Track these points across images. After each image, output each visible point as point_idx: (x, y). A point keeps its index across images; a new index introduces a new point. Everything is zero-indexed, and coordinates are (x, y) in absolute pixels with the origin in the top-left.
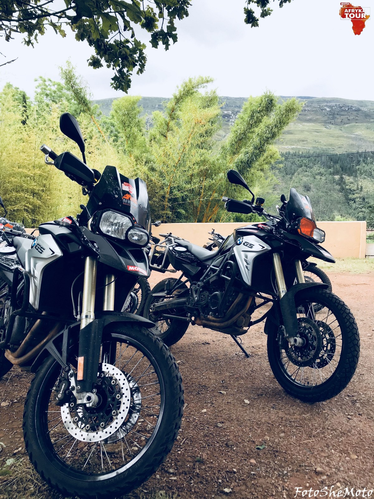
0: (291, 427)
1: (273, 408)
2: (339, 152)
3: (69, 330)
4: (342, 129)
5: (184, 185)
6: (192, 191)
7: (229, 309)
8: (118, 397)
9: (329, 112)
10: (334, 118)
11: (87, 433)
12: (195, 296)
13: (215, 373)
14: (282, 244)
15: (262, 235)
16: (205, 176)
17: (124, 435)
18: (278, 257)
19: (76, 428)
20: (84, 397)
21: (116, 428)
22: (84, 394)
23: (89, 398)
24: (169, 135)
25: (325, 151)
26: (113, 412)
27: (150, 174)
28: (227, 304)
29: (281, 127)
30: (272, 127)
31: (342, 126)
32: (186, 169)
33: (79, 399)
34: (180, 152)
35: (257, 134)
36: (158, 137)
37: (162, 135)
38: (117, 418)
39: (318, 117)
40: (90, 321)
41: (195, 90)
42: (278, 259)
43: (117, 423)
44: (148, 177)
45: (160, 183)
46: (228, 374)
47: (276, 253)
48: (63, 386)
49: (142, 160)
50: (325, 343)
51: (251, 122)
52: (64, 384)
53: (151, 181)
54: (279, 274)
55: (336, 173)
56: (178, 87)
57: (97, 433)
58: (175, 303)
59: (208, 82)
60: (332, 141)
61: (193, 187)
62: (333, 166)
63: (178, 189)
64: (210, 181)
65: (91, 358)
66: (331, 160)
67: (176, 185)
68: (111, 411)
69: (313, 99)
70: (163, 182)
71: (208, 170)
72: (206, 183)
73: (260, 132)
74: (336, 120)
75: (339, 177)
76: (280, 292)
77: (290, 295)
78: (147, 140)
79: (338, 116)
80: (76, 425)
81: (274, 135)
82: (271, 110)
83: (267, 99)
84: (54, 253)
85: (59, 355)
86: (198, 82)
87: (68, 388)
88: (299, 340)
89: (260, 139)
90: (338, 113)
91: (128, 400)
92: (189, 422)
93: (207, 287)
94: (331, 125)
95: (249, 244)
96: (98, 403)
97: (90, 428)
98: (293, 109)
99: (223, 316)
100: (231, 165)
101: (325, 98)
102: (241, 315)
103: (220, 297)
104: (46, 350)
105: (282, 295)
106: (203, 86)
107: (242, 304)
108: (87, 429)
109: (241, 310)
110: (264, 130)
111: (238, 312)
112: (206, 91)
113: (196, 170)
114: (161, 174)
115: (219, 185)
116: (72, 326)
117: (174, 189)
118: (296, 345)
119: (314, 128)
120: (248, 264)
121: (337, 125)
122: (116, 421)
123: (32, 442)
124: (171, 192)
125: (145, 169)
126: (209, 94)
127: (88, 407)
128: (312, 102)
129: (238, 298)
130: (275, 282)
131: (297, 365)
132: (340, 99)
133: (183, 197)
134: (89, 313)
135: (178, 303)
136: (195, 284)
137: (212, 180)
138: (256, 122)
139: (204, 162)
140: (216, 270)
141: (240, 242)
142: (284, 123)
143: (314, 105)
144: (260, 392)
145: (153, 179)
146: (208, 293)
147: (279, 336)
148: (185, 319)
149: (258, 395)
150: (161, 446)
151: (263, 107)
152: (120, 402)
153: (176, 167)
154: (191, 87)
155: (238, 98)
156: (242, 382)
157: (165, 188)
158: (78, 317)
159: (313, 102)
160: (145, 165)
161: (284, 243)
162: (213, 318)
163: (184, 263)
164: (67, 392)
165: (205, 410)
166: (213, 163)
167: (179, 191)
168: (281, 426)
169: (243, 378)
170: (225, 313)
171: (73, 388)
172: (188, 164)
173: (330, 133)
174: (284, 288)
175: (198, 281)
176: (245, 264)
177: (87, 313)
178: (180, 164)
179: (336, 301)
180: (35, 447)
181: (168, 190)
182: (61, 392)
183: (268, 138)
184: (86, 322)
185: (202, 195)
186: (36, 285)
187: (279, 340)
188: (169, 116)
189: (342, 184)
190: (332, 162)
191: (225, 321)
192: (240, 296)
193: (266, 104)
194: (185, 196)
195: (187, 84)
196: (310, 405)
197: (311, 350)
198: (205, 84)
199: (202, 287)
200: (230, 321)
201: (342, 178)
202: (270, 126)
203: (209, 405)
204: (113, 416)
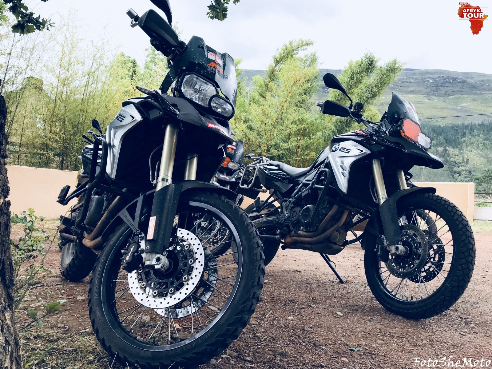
0: (391, 337)
1: (370, 321)
2: (442, 124)
3: (144, 196)
4: (446, 100)
5: (281, 144)
6: (289, 150)
7: (323, 222)
8: (191, 261)
9: (432, 84)
10: (437, 90)
11: (155, 299)
12: (285, 212)
13: (305, 292)
14: (383, 148)
15: (360, 139)
16: (303, 135)
17: (197, 309)
18: (378, 163)
19: (143, 294)
20: (152, 258)
21: (186, 294)
22: (154, 255)
23: (158, 260)
24: (268, 95)
25: (428, 123)
26: (183, 278)
27: (248, 132)
28: (320, 217)
29: (382, 87)
30: (372, 87)
31: (446, 98)
32: (284, 128)
33: (147, 260)
34: (278, 110)
35: (356, 94)
36: (257, 98)
37: (261, 96)
38: (188, 284)
39: (420, 89)
40: (166, 184)
41: (295, 52)
42: (378, 165)
43: (187, 289)
44: (246, 135)
45: (257, 141)
46: (319, 294)
47: (375, 159)
48: (132, 249)
49: (241, 119)
50: (432, 252)
51: (350, 83)
52: (133, 247)
53: (249, 139)
54: (379, 180)
55: (439, 145)
56: (278, 50)
57: (165, 299)
58: (264, 221)
59: (308, 44)
60: (435, 113)
61: (290, 146)
62: (437, 138)
63: (275, 148)
64: (307, 141)
65: (164, 220)
66: (434, 132)
67: (273, 144)
68: (182, 276)
69: (415, 71)
70: (260, 140)
71: (306, 130)
72: (303, 142)
73: (359, 92)
74: (440, 92)
75: (443, 149)
76: (379, 199)
77: (391, 201)
78: (247, 102)
79: (441, 88)
80: (143, 290)
81: (374, 96)
82: (371, 71)
83: (367, 60)
84: (133, 118)
85: (131, 220)
86: (298, 45)
87: (137, 251)
88: (401, 247)
89: (360, 99)
90: (442, 85)
91: (202, 265)
92: (272, 325)
93: (299, 202)
94: (434, 97)
95: (346, 149)
96: (168, 269)
97: (158, 293)
98: (394, 69)
99: (315, 229)
100: (329, 125)
101: (428, 70)
102: (334, 230)
103: (312, 210)
104: (119, 217)
105: (382, 201)
106: (303, 49)
107: (336, 218)
108: (155, 295)
109: (335, 224)
110: (364, 90)
111: (332, 226)
112: (306, 54)
113: (294, 128)
114: (259, 134)
115: (317, 144)
116: (147, 193)
117: (270, 148)
118: (398, 253)
119: (415, 100)
120: (344, 170)
121: (441, 96)
122: (186, 287)
123: (96, 309)
124: (268, 151)
125: (244, 127)
126: (309, 56)
127: (156, 269)
128: (414, 74)
129: (332, 209)
130: (375, 190)
131: (399, 277)
132: (444, 70)
133: (279, 155)
134: (166, 177)
135: (267, 221)
136: (286, 201)
137: (310, 139)
138: (355, 83)
139: (302, 121)
140: (308, 184)
141: (336, 149)
142: (385, 83)
143: (416, 77)
144: (355, 308)
145: (251, 137)
146: (299, 209)
147: (378, 246)
148: (274, 237)
149: (353, 310)
150: (235, 315)
151: (363, 68)
152: (193, 267)
153: (274, 126)
154: (291, 49)
155: (338, 70)
156: (335, 300)
157: (262, 147)
158: (155, 182)
159: (416, 74)
160: (243, 123)
161: (386, 146)
162: (305, 233)
163: (274, 181)
164: (136, 254)
165: (292, 317)
166: (312, 124)
167: (276, 149)
168: (379, 336)
169: (335, 297)
170: (317, 227)
171: (143, 251)
172: (286, 122)
173: (433, 104)
174: (384, 195)
175: (290, 197)
176: (341, 170)
177: (164, 176)
178: (278, 123)
179: (445, 203)
180: (98, 314)
181: (266, 148)
182: (129, 255)
183: (368, 98)
184: (163, 185)
185: (299, 154)
186: (115, 154)
187: (377, 251)
188: (268, 77)
189: (446, 156)
190: (435, 134)
191: (317, 236)
192: (335, 208)
193: (366, 65)
194: (282, 155)
195: (288, 47)
196: (414, 321)
197: (416, 259)
198: (305, 47)
199: (293, 203)
200: (323, 236)
201: (446, 150)
202: (371, 86)
203: (296, 314)
204: (183, 281)
